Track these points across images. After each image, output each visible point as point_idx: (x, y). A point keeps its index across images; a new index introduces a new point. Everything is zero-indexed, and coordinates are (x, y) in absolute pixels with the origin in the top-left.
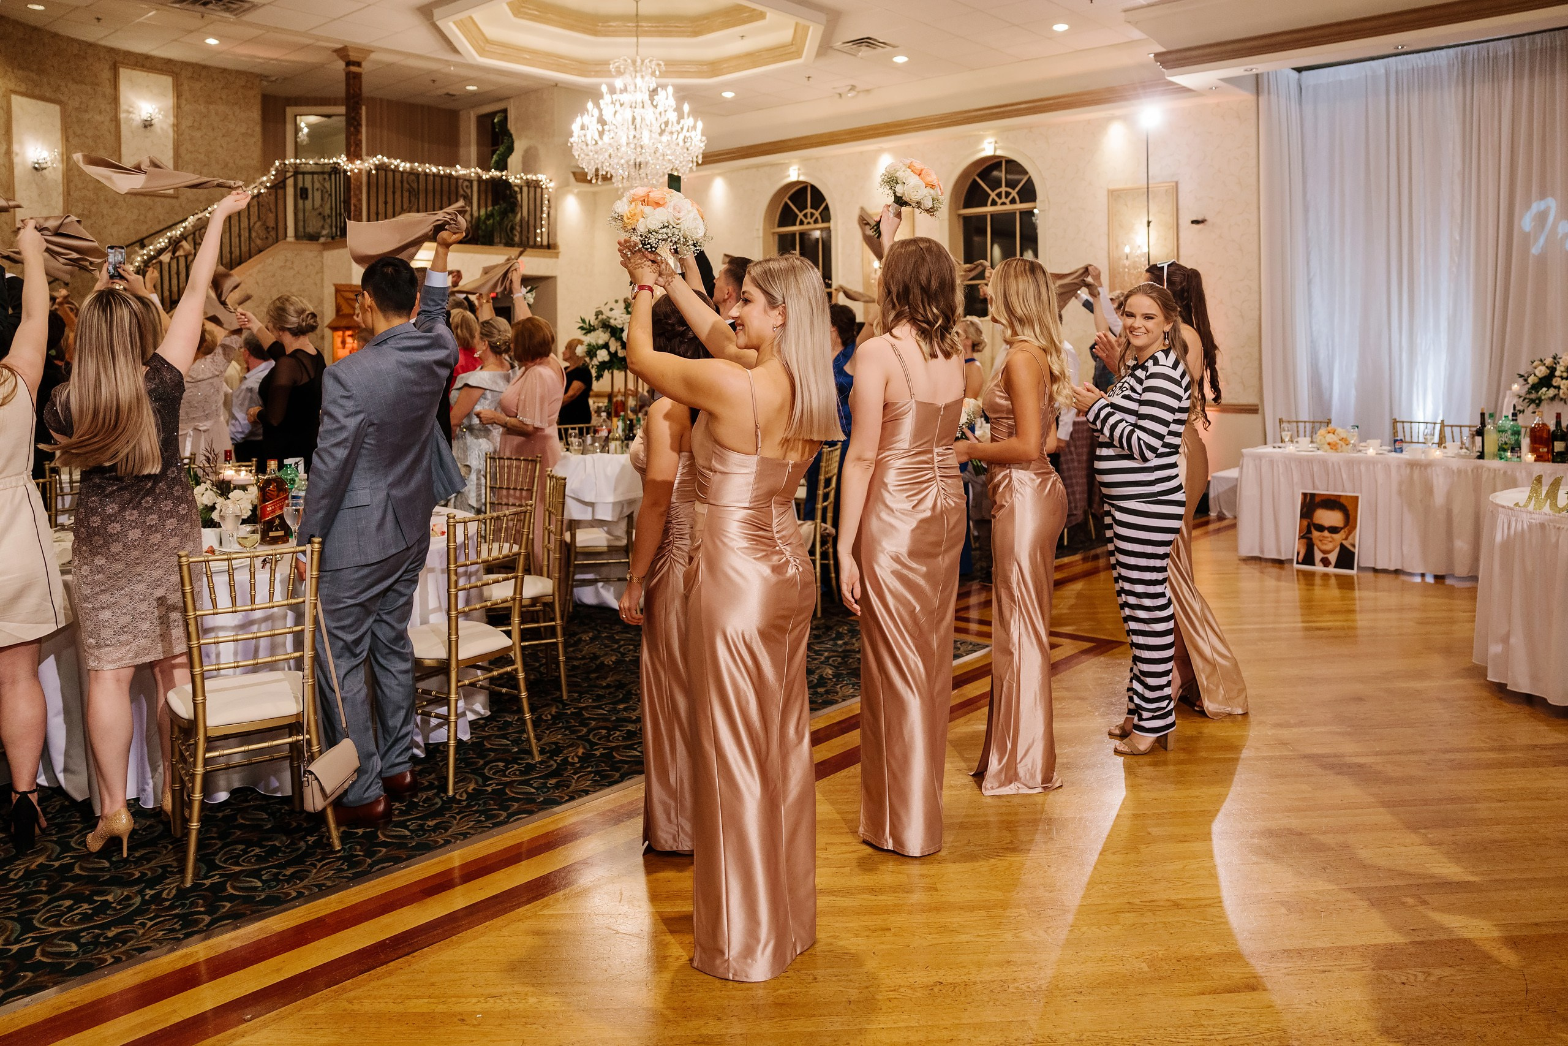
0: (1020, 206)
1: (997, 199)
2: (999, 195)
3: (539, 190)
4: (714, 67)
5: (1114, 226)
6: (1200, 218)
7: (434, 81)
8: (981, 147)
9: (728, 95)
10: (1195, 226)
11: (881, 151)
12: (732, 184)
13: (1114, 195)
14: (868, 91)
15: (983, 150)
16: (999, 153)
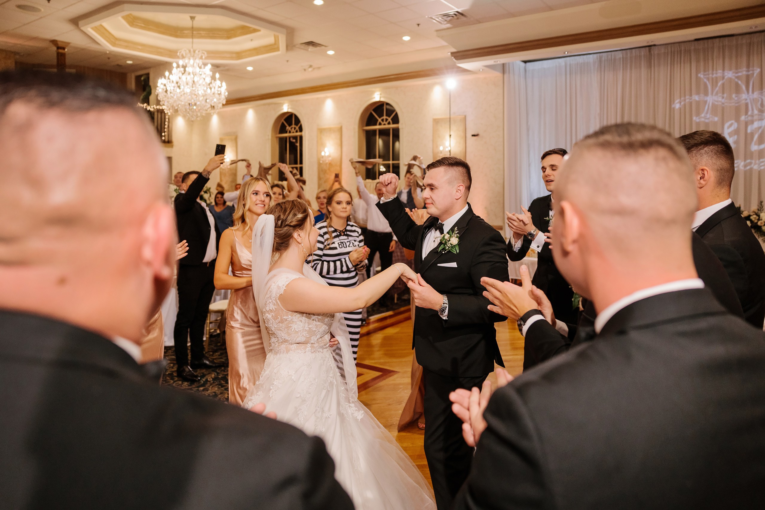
0: (392, 126)
1: (381, 122)
2: (383, 120)
3: (163, 114)
4: (239, 55)
5: (436, 138)
6: (476, 134)
7: (109, 58)
8: (373, 96)
9: (250, 68)
10: (474, 137)
11: (326, 98)
12: (257, 112)
13: (436, 121)
14: (319, 68)
15: (374, 98)
16: (382, 100)
